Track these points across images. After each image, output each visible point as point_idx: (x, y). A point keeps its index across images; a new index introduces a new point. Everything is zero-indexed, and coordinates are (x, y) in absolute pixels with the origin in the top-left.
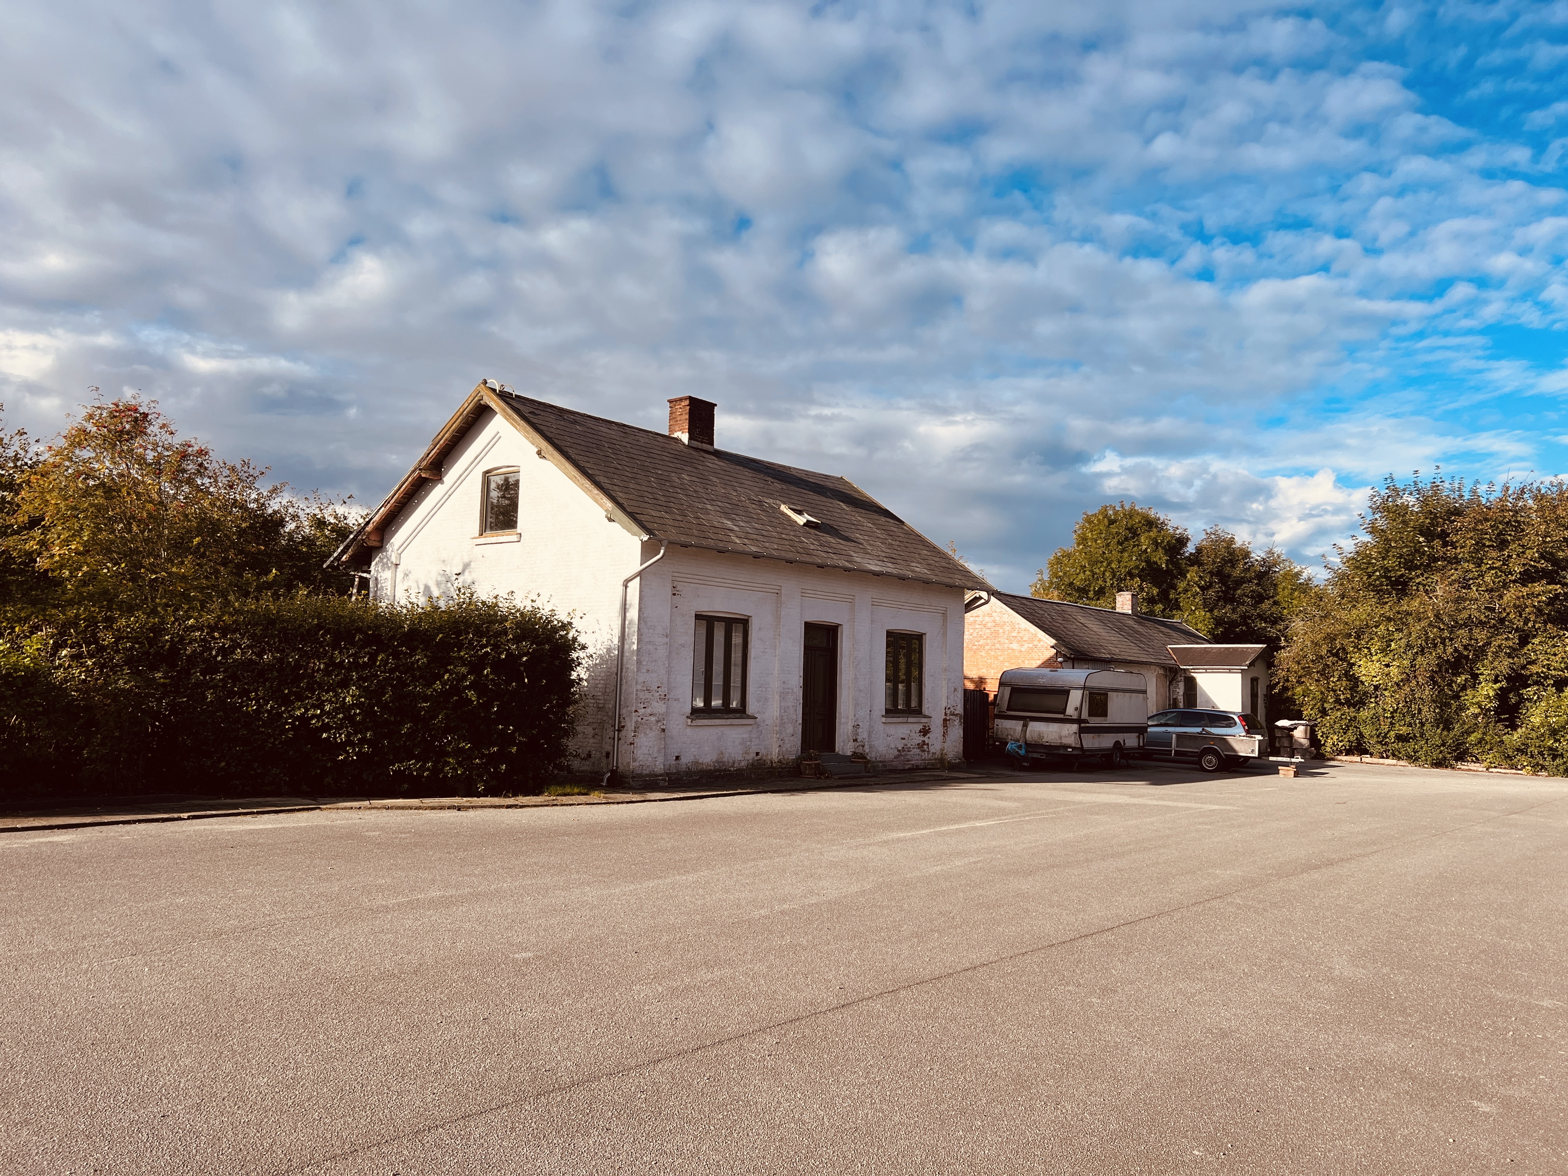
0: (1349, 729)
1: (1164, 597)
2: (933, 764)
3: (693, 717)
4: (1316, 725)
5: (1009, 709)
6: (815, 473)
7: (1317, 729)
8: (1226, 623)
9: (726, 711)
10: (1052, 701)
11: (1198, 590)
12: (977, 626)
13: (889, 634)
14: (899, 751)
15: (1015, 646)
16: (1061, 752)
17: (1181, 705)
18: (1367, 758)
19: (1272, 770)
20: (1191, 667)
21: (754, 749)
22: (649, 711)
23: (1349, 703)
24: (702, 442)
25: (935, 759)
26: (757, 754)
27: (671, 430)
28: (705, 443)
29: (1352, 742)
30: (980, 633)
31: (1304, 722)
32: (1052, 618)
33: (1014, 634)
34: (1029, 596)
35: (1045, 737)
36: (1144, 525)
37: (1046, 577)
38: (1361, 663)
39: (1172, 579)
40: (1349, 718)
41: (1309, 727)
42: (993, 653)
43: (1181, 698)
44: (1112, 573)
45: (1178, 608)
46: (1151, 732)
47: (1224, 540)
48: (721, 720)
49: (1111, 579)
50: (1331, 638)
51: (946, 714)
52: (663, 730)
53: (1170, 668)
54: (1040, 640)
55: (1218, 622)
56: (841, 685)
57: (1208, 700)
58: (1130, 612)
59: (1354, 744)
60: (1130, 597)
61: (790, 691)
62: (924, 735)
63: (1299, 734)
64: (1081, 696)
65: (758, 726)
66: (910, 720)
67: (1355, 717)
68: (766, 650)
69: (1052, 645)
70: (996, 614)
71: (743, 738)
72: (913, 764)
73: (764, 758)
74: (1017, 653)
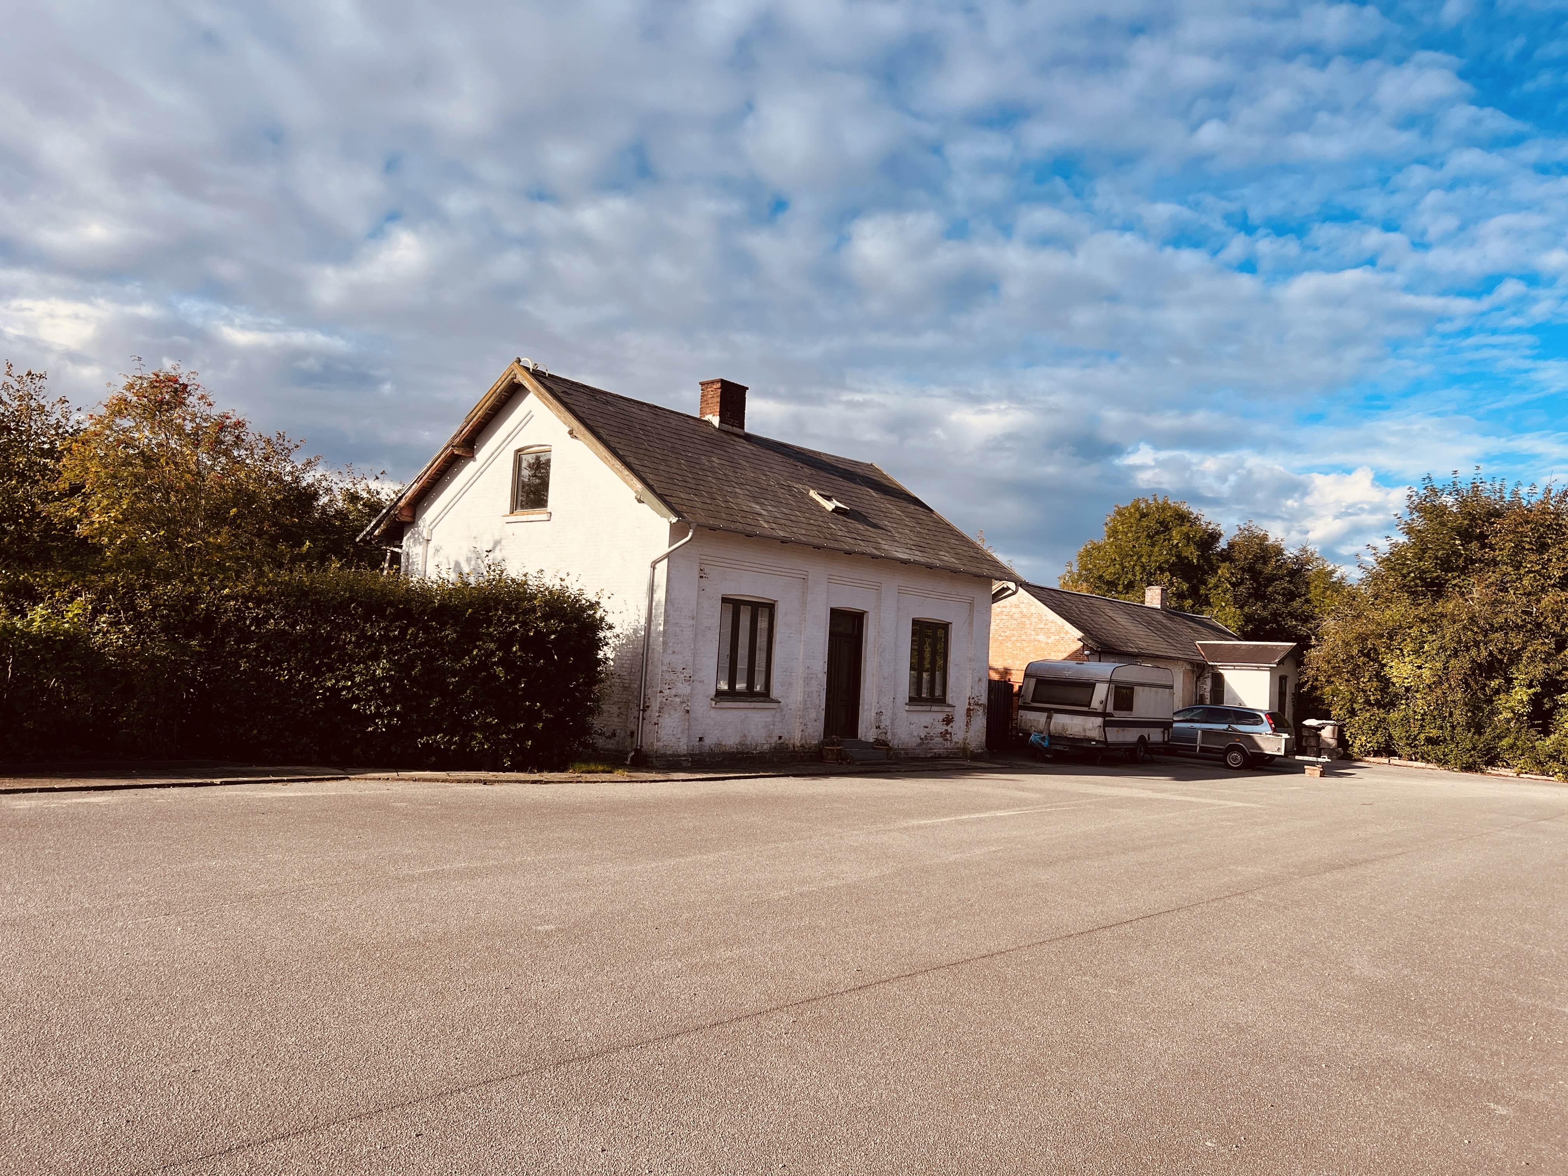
0: (1378, 731)
1: (1194, 592)
2: (955, 753)
3: (717, 699)
4: (1344, 726)
5: (1033, 700)
6: (845, 459)
7: (1345, 729)
8: (1255, 620)
9: (750, 695)
10: (1078, 694)
11: (1229, 586)
12: (1004, 617)
13: (915, 622)
14: (921, 739)
15: (1041, 637)
16: (1085, 745)
17: (1208, 701)
18: (1395, 760)
19: (1299, 768)
20: (1219, 664)
21: (777, 733)
22: (673, 692)
23: (1379, 704)
24: (733, 425)
25: (958, 748)
26: (780, 738)
27: (703, 413)
28: (736, 426)
29: (1381, 744)
30: (1007, 624)
31: (1332, 722)
32: (1080, 611)
33: (1041, 626)
34: (1057, 588)
35: (1069, 729)
36: (1176, 519)
37: (1075, 569)
38: (1393, 664)
39: (1202, 575)
40: (1378, 719)
41: (1337, 727)
42: (1019, 644)
43: (1207, 695)
44: (1142, 567)
45: (1208, 604)
46: (1176, 728)
47: (1257, 537)
48: (745, 703)
49: (1140, 574)
50: (1362, 638)
51: (970, 704)
52: (688, 711)
53: (1198, 664)
54: (1067, 633)
55: (1248, 619)
56: (865, 671)
57: (1235, 697)
58: (1159, 607)
59: (1382, 746)
60: (1160, 591)
61: (814, 676)
62: (947, 724)
63: (1327, 734)
64: (1107, 689)
65: (782, 710)
66: (934, 708)
67: (1385, 718)
68: (792, 635)
69: (1079, 637)
70: (1023, 605)
71: (766, 722)
72: (935, 753)
73: (787, 742)
74: (1043, 645)
